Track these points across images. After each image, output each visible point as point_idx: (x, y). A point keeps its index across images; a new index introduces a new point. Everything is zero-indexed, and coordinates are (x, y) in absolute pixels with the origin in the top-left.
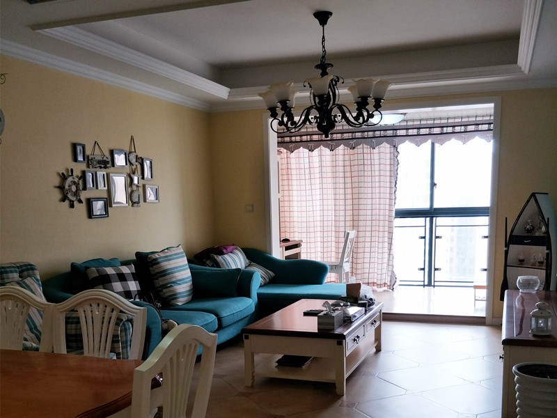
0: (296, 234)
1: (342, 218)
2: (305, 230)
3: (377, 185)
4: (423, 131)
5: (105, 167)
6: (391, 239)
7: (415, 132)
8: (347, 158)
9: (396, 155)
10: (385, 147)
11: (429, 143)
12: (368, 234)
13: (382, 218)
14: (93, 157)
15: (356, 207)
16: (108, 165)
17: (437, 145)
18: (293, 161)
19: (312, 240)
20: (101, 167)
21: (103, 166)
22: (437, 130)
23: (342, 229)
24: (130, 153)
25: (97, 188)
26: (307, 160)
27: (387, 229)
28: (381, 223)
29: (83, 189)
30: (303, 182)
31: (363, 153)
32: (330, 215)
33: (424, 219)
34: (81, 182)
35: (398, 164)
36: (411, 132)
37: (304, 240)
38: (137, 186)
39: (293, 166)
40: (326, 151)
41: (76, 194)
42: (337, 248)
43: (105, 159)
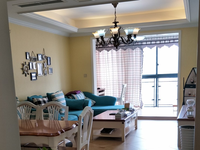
0: (102, 86)
1: (121, 79)
2: (106, 84)
3: (135, 65)
4: (153, 43)
5: (36, 61)
6: (141, 87)
7: (150, 43)
8: (123, 54)
9: (142, 52)
10: (138, 49)
11: (155, 47)
12: (132, 86)
13: (137, 79)
14: (32, 57)
15: (126, 74)
16: (36, 60)
17: (158, 48)
18: (101, 55)
19: (109, 88)
20: (34, 61)
21: (35, 60)
22: (158, 42)
23: (121, 84)
24: (43, 55)
25: (33, 69)
26: (106, 55)
27: (139, 83)
28: (137, 81)
29: (29, 70)
30: (105, 64)
31: (129, 52)
32: (116, 78)
33: (154, 79)
34: (28, 67)
35: (143, 56)
36: (148, 43)
37: (106, 89)
38: (46, 68)
39: (101, 58)
40: (114, 51)
41: (27, 71)
42: (119, 91)
43: (35, 58)
